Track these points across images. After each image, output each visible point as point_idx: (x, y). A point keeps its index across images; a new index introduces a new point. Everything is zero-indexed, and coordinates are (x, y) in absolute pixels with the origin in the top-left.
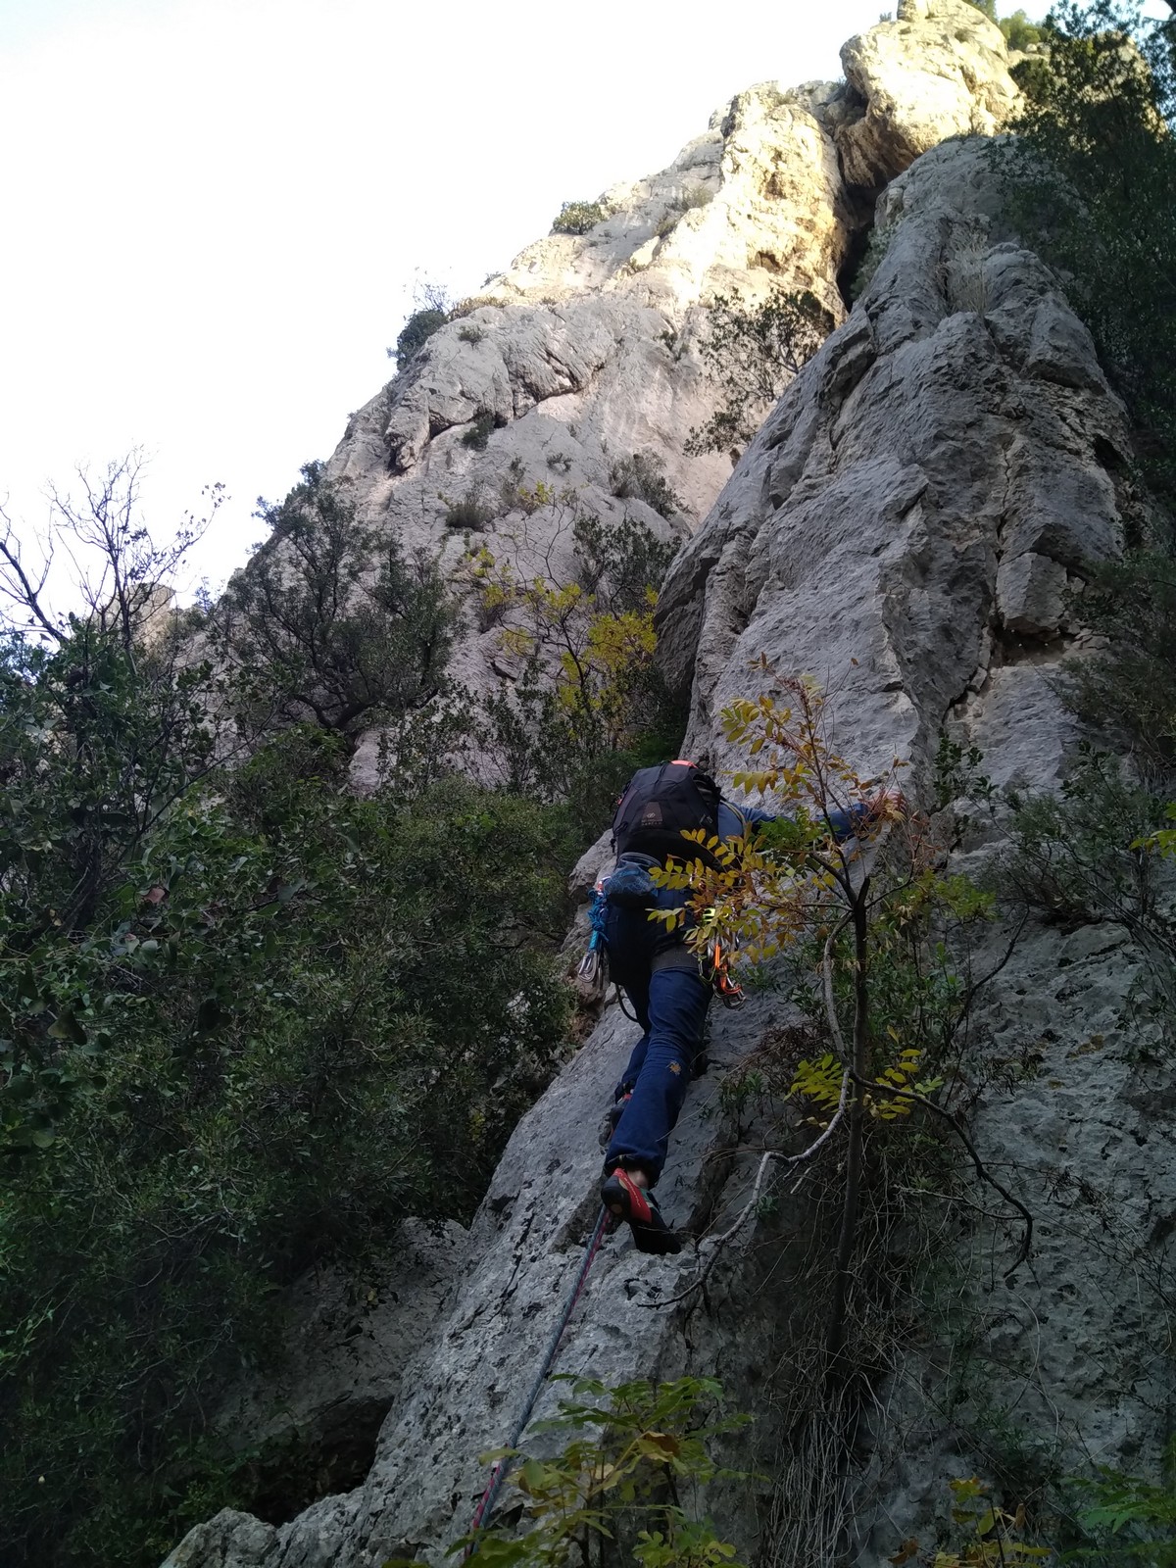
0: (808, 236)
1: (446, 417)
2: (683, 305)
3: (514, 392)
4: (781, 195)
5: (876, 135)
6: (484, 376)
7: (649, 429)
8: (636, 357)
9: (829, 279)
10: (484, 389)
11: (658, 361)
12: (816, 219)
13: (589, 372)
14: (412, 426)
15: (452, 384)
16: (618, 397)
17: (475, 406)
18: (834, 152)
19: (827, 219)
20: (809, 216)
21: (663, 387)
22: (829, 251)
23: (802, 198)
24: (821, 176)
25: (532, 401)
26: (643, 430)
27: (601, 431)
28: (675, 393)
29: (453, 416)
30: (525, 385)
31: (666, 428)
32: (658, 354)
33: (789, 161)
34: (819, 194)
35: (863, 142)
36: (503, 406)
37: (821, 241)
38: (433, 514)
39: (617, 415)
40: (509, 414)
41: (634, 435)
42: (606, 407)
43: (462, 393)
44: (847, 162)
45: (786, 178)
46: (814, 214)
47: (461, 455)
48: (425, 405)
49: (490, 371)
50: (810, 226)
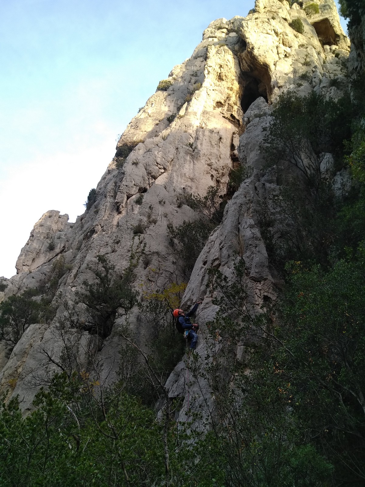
0: (231, 92)
1: (131, 194)
2: (195, 128)
3: (148, 179)
4: (223, 80)
5: (249, 57)
6: (140, 176)
7: (187, 178)
8: (182, 154)
9: (238, 105)
10: (140, 181)
11: (189, 153)
12: (233, 87)
13: (169, 164)
14: (122, 199)
15: (132, 182)
16: (177, 169)
17: (138, 188)
18: (237, 62)
19: (236, 86)
20: (231, 86)
21: (190, 162)
22: (238, 96)
23: (228, 80)
24: (234, 72)
25: (154, 180)
26: (185, 179)
27: (173, 183)
28: (194, 162)
29: (133, 193)
30: (151, 176)
31: (192, 176)
32: (188, 151)
33: (224, 68)
34: (234, 78)
35: (246, 58)
36: (146, 185)
37: (235, 93)
38: (130, 230)
39: (178, 176)
40: (148, 187)
41: (183, 181)
42: (174, 175)
43: (134, 185)
44: (242, 65)
45: (224, 74)
46: (232, 85)
47: (136, 207)
48: (125, 191)
49: (141, 174)
50: (231, 89)
